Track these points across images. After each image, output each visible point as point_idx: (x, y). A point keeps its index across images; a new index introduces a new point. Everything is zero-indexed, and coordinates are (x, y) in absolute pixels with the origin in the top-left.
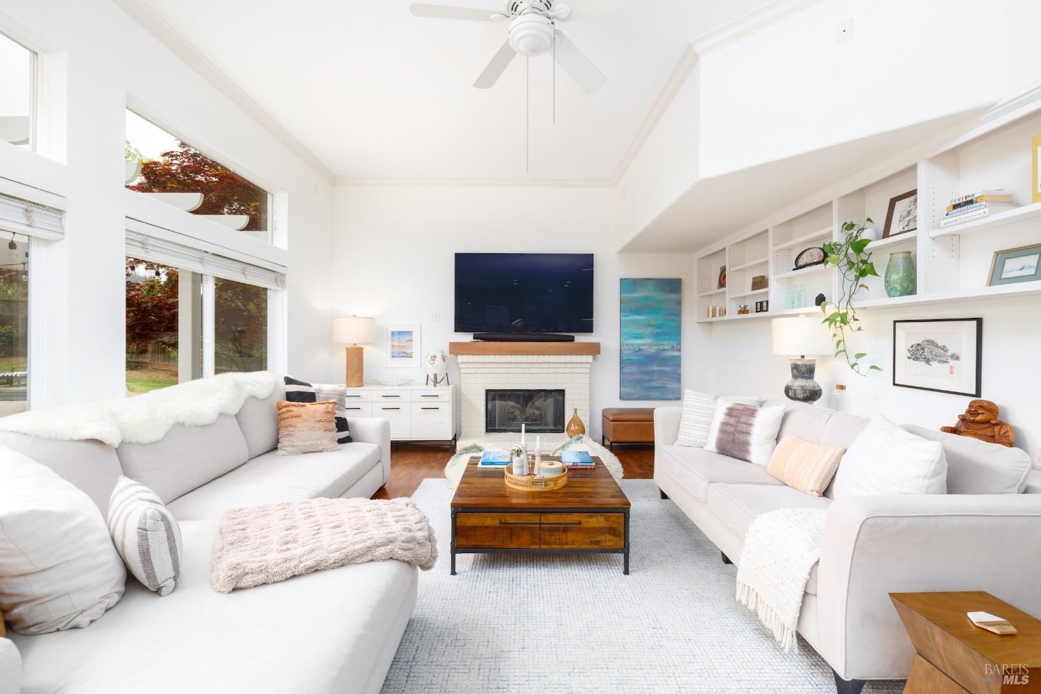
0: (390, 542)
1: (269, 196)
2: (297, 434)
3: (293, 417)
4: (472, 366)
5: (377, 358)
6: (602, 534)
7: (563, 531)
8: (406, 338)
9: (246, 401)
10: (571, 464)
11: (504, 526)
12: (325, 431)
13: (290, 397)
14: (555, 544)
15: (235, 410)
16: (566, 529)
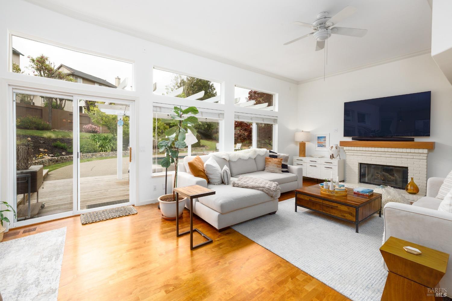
0: (263, 187)
1: (274, 96)
2: (269, 167)
3: (269, 161)
4: (360, 152)
5: (311, 146)
6: (347, 213)
7: (331, 208)
8: (324, 139)
9: (257, 156)
10: (356, 191)
11: (310, 201)
12: (277, 167)
13: (271, 156)
14: (328, 212)
15: (254, 158)
16: (332, 208)
